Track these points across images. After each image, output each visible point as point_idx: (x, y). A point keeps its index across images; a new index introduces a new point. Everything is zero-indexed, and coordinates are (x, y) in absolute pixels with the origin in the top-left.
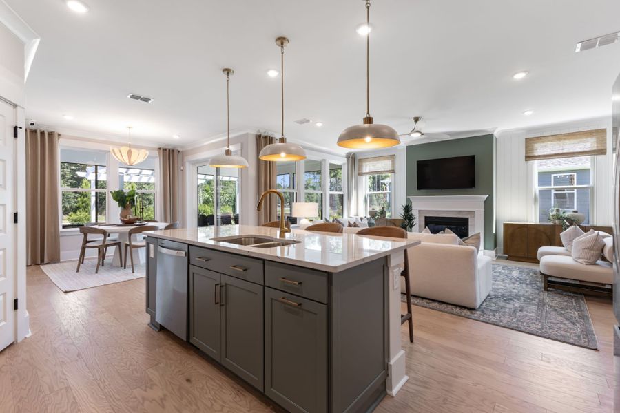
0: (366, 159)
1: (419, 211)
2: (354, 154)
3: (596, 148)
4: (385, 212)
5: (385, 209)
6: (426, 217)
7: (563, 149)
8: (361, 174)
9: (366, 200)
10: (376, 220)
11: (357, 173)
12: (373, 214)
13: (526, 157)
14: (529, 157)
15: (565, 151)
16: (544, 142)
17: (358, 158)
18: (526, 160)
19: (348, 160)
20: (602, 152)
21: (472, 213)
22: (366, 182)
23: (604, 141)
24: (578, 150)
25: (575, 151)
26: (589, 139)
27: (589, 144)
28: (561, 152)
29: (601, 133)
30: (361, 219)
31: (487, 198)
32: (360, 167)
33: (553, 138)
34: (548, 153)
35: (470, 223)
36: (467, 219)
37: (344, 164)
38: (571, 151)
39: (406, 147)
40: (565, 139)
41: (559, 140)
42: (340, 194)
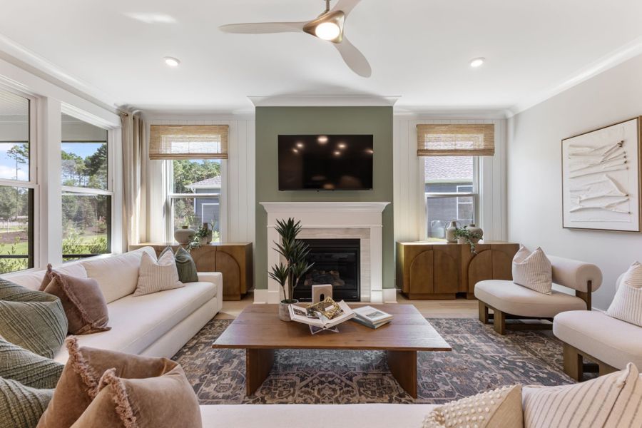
0: (168, 128)
2: (139, 114)
3: (485, 147)
4: (211, 232)
5: (210, 228)
7: (455, 145)
8: (156, 156)
9: (167, 210)
10: (193, 249)
11: (146, 151)
12: (184, 237)
13: (418, 151)
14: (421, 152)
15: (458, 147)
16: (437, 132)
17: (149, 122)
18: (418, 155)
19: (123, 122)
20: (490, 152)
21: (366, 231)
22: (166, 170)
28: (453, 148)
29: (490, 129)
30: (159, 250)
31: (386, 206)
32: (155, 141)
33: (444, 128)
34: (442, 148)
35: (361, 248)
36: (357, 242)
37: (113, 128)
39: (253, 110)
40: (457, 132)
41: (452, 132)
42: (102, 196)
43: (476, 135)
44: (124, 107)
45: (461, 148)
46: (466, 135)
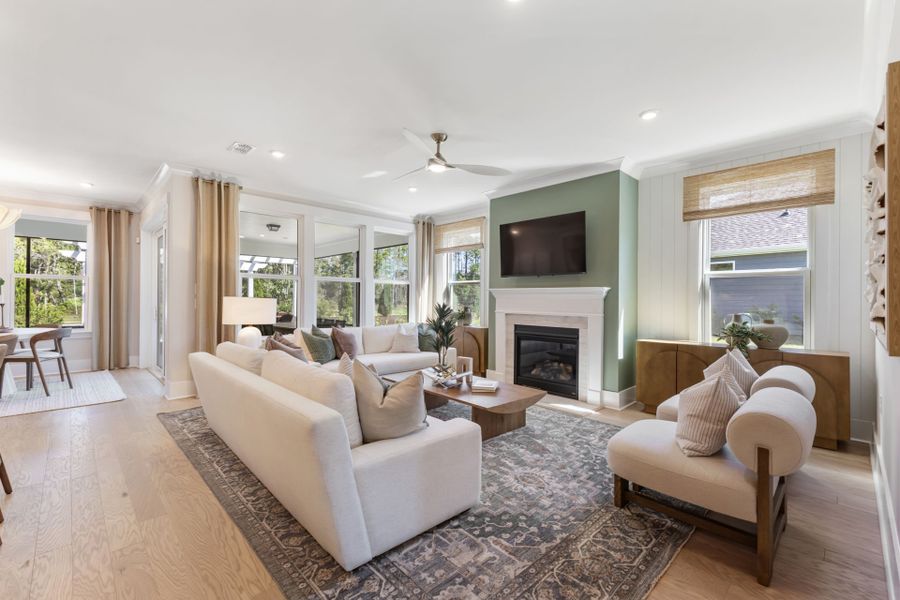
0: (446, 226)
1: (507, 314)
2: (427, 219)
3: (815, 191)
6: (516, 326)
7: (751, 196)
8: (439, 251)
11: (432, 249)
13: (685, 214)
14: (691, 215)
15: (755, 199)
16: (715, 184)
17: (435, 224)
18: (685, 220)
19: (417, 228)
20: (825, 197)
21: (583, 320)
23: (828, 175)
24: (778, 196)
25: (772, 199)
26: (800, 173)
27: (802, 183)
29: (823, 158)
31: (608, 292)
32: (438, 239)
33: (727, 175)
34: (724, 204)
35: (580, 340)
36: (576, 332)
37: (411, 234)
38: (765, 199)
39: (489, 201)
40: (754, 176)
41: (743, 178)
42: (399, 286)
43: (792, 174)
44: (418, 216)
45: (758, 200)
46: (773, 178)
